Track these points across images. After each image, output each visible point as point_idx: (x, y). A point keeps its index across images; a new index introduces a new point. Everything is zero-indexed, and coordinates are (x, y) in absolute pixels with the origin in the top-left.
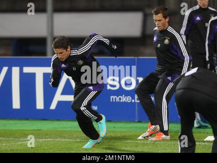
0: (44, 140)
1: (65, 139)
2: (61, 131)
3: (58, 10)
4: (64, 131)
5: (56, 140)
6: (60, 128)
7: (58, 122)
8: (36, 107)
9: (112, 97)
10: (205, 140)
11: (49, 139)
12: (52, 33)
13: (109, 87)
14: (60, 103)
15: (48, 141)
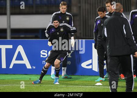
0: (6, 85)
1: (18, 84)
2: (16, 80)
3: (12, 14)
4: (17, 80)
5: (13, 85)
6: (15, 79)
7: (14, 75)
8: (2, 67)
9: (43, 61)
10: (96, 85)
11: (9, 85)
12: (10, 26)
13: (41, 56)
14: (14, 65)
15: (9, 86)
